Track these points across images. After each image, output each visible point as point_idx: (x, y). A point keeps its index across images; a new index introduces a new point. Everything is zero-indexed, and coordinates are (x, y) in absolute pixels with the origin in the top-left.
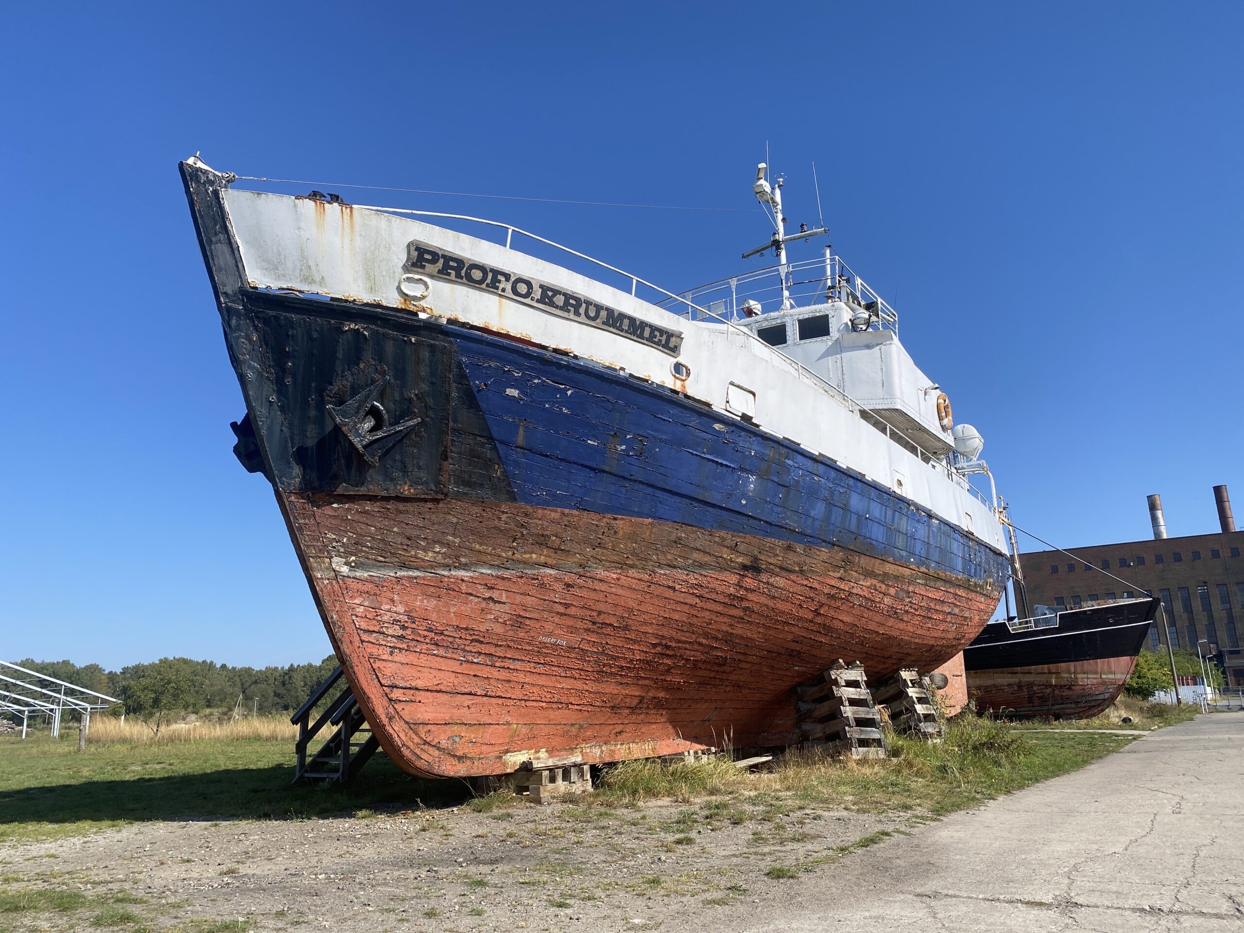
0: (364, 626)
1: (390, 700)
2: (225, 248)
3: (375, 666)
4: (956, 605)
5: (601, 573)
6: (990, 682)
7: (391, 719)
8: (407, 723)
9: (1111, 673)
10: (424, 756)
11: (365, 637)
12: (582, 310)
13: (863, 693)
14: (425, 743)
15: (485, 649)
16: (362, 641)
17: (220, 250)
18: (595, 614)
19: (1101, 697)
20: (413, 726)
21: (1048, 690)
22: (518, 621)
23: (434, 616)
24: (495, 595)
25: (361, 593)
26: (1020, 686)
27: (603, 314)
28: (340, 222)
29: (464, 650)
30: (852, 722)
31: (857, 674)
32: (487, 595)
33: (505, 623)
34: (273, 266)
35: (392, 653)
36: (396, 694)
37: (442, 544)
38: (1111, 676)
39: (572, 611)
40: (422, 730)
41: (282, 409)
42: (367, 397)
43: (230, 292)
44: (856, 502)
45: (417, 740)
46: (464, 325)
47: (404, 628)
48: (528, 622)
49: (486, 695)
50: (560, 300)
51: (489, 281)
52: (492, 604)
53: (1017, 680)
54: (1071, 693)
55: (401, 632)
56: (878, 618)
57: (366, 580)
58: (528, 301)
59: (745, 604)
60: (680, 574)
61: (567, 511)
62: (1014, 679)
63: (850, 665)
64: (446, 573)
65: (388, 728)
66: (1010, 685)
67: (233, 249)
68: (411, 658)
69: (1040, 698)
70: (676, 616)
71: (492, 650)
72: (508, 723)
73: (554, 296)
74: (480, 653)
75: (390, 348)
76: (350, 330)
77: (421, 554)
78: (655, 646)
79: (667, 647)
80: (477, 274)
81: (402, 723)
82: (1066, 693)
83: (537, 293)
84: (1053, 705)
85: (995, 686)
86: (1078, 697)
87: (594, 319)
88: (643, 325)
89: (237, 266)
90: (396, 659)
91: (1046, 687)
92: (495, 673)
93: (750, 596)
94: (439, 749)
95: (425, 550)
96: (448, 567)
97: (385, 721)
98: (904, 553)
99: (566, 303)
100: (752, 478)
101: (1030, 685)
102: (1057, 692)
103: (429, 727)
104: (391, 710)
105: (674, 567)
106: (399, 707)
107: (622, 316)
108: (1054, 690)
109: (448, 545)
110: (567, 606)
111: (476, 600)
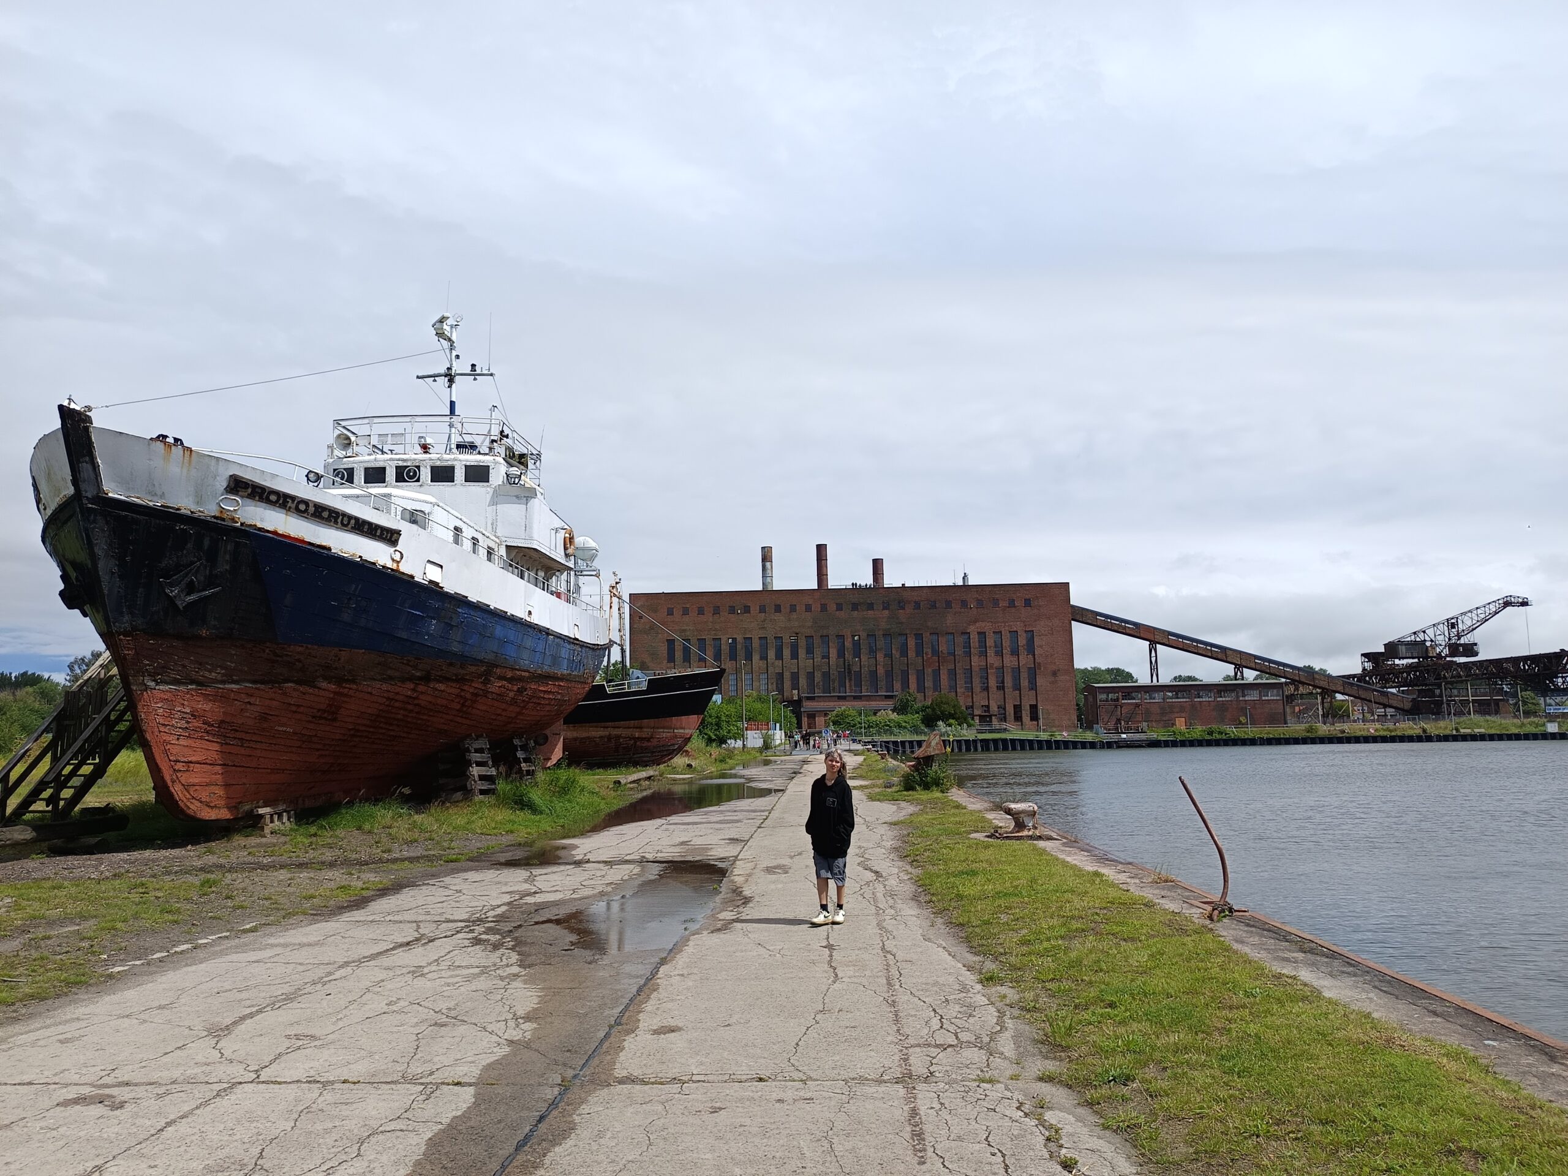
0: (162, 721)
1: (174, 770)
2: (89, 467)
3: (167, 748)
4: (559, 693)
5: (324, 685)
6: (585, 735)
7: (173, 782)
8: (183, 785)
9: (682, 728)
10: (192, 807)
11: (162, 729)
12: (339, 520)
13: (485, 757)
14: (193, 798)
15: (238, 735)
16: (160, 732)
17: (86, 467)
18: (315, 711)
19: (672, 748)
20: (186, 787)
21: (632, 742)
22: (264, 717)
23: (209, 715)
24: (252, 700)
25: (162, 700)
26: (609, 738)
27: (353, 522)
28: (181, 459)
29: (225, 736)
30: (477, 778)
31: (483, 743)
32: (247, 700)
33: (255, 718)
34: (124, 482)
35: (178, 739)
36: (179, 766)
37: (222, 668)
38: (682, 731)
39: (301, 709)
40: (192, 790)
41: (120, 577)
42: (187, 575)
43: (90, 496)
44: (499, 631)
45: (188, 796)
46: (260, 529)
47: (188, 722)
48: (270, 717)
49: (234, 766)
50: (325, 514)
51: (281, 502)
52: (248, 706)
53: (607, 733)
54: (649, 744)
55: (186, 725)
56: (504, 706)
57: (167, 691)
58: (305, 515)
59: (416, 702)
60: (377, 684)
61: (309, 646)
62: (605, 733)
63: (478, 737)
64: (221, 686)
65: (171, 788)
66: (601, 737)
67: (95, 467)
68: (189, 742)
69: (624, 748)
70: (369, 711)
71: (243, 736)
72: (244, 784)
73: (322, 511)
74: (235, 738)
75: (207, 542)
76: (180, 529)
77: (207, 674)
78: (350, 730)
79: (358, 731)
80: (273, 498)
81: (180, 785)
82: (646, 744)
83: (312, 509)
84: (634, 754)
85: (588, 738)
86: (654, 747)
87: (346, 526)
88: (378, 527)
89: (97, 479)
90: (181, 743)
91: (631, 739)
92: (243, 751)
93: (421, 697)
94: (201, 802)
95: (210, 671)
96: (223, 682)
97: (170, 784)
98: (526, 662)
99: (330, 516)
100: (434, 622)
101: (618, 737)
102: (638, 743)
103: (197, 787)
104: (174, 777)
105: (375, 679)
106: (179, 775)
107: (365, 522)
108: (635, 742)
109: (225, 668)
110: (299, 706)
111: (239, 703)
